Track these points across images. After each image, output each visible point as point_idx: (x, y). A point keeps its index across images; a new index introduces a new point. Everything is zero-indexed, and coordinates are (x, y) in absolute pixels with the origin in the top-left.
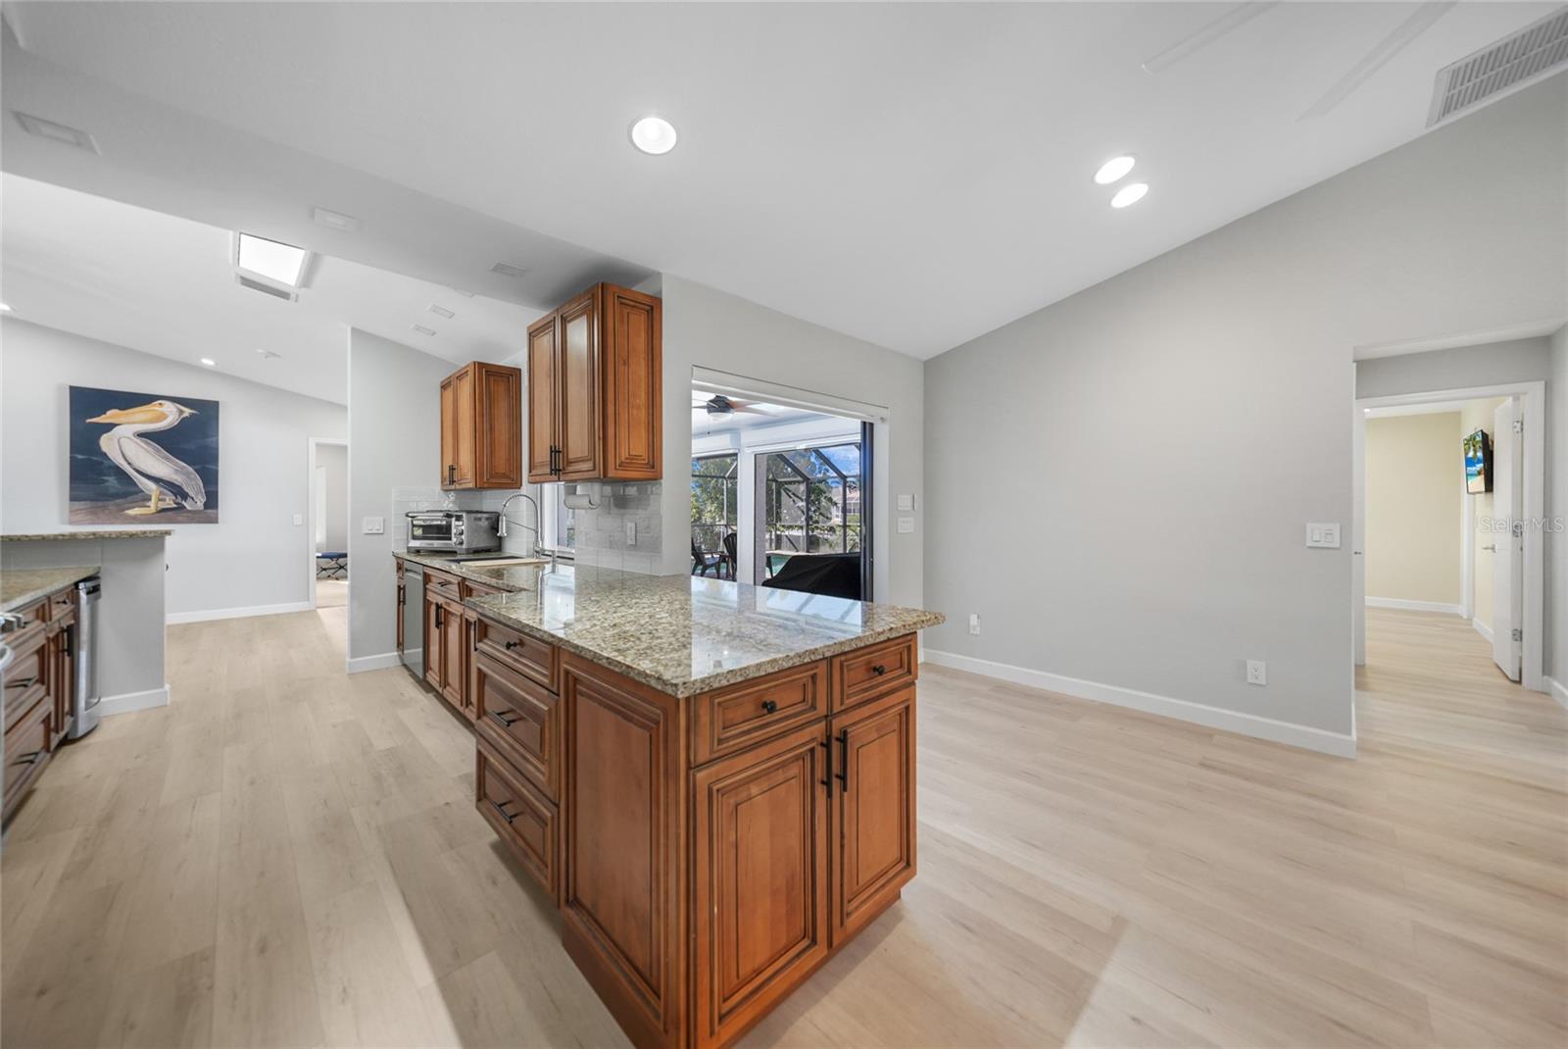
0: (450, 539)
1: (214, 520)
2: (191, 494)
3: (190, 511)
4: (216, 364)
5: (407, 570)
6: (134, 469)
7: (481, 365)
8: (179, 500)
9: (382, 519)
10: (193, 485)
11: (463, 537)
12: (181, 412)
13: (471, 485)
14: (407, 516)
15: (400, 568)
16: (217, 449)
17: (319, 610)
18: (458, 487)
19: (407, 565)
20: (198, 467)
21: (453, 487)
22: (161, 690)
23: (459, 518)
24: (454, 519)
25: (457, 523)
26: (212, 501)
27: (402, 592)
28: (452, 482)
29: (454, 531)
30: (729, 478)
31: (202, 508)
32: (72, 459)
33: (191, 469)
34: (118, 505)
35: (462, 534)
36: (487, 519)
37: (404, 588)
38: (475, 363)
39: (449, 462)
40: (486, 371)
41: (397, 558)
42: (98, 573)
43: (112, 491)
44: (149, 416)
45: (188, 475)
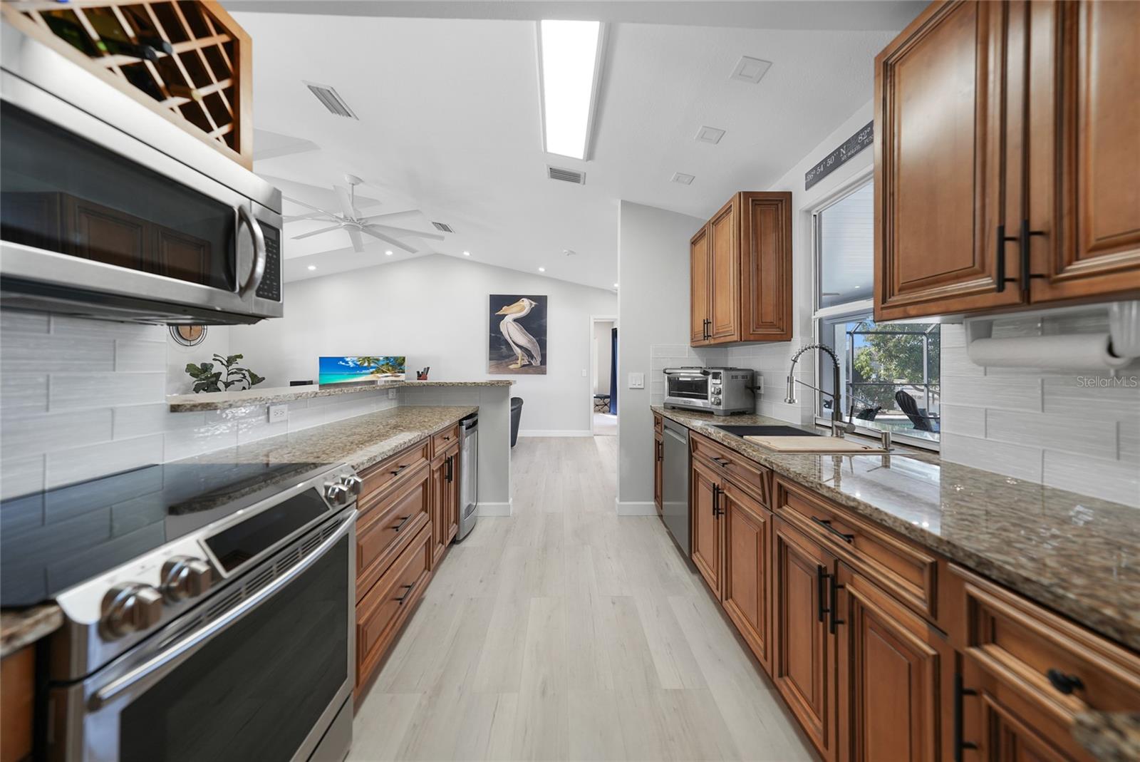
0: (706, 398)
1: (544, 372)
2: (535, 356)
3: (534, 367)
4: (546, 270)
5: (666, 427)
6: (513, 342)
7: (747, 195)
8: (530, 360)
9: (642, 374)
10: (536, 352)
11: (721, 396)
12: (531, 304)
13: (736, 338)
14: (665, 372)
15: (657, 422)
16: (546, 327)
17: (595, 437)
18: (712, 342)
19: (665, 422)
20: (538, 339)
21: (707, 342)
22: (506, 504)
23: (716, 376)
24: (710, 377)
25: (714, 381)
26: (544, 362)
27: (660, 446)
28: (707, 337)
29: (711, 389)
30: (930, 333)
31: (539, 364)
32: (490, 335)
33: (534, 340)
34: (506, 363)
35: (719, 393)
36: (743, 377)
37: (662, 444)
38: (740, 193)
39: (701, 316)
40: (753, 201)
41: (655, 412)
42: (478, 410)
43: (504, 354)
44: (518, 309)
45: (533, 343)
